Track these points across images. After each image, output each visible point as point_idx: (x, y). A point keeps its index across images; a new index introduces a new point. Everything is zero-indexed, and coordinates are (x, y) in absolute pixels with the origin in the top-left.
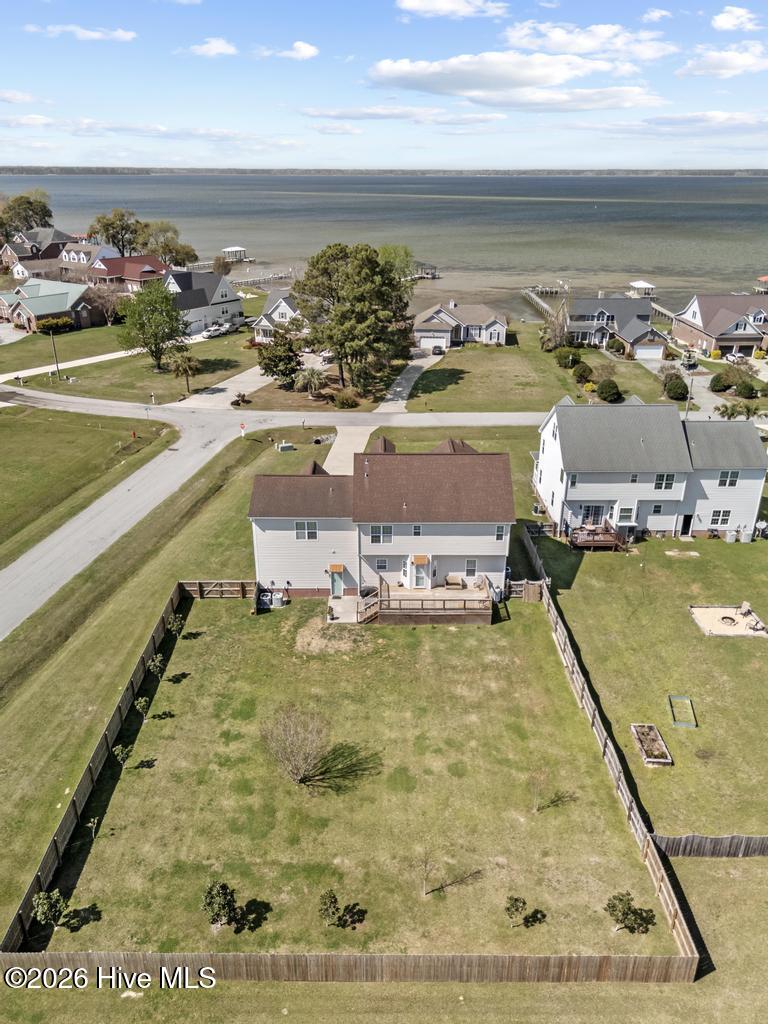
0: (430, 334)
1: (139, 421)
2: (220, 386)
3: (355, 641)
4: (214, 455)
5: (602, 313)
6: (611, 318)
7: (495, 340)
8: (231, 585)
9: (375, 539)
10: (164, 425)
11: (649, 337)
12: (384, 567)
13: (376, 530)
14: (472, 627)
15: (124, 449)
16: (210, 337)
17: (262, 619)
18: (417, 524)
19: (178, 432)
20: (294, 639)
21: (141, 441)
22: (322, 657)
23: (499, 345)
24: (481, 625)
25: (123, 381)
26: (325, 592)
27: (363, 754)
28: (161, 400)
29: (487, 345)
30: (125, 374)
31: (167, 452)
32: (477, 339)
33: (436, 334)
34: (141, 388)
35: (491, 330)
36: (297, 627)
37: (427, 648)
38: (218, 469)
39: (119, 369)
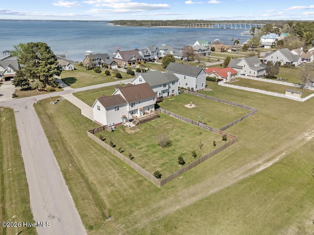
3: (139, 128)
4: (34, 109)
5: (98, 58)
6: (100, 59)
8: (100, 128)
9: (132, 106)
11: (114, 63)
12: (133, 113)
13: (132, 104)
14: (156, 119)
18: (140, 100)
20: (126, 132)
22: (137, 133)
23: (72, 70)
26: (121, 123)
29: (69, 71)
32: (65, 69)
35: (69, 66)
36: (124, 130)
37: (153, 125)
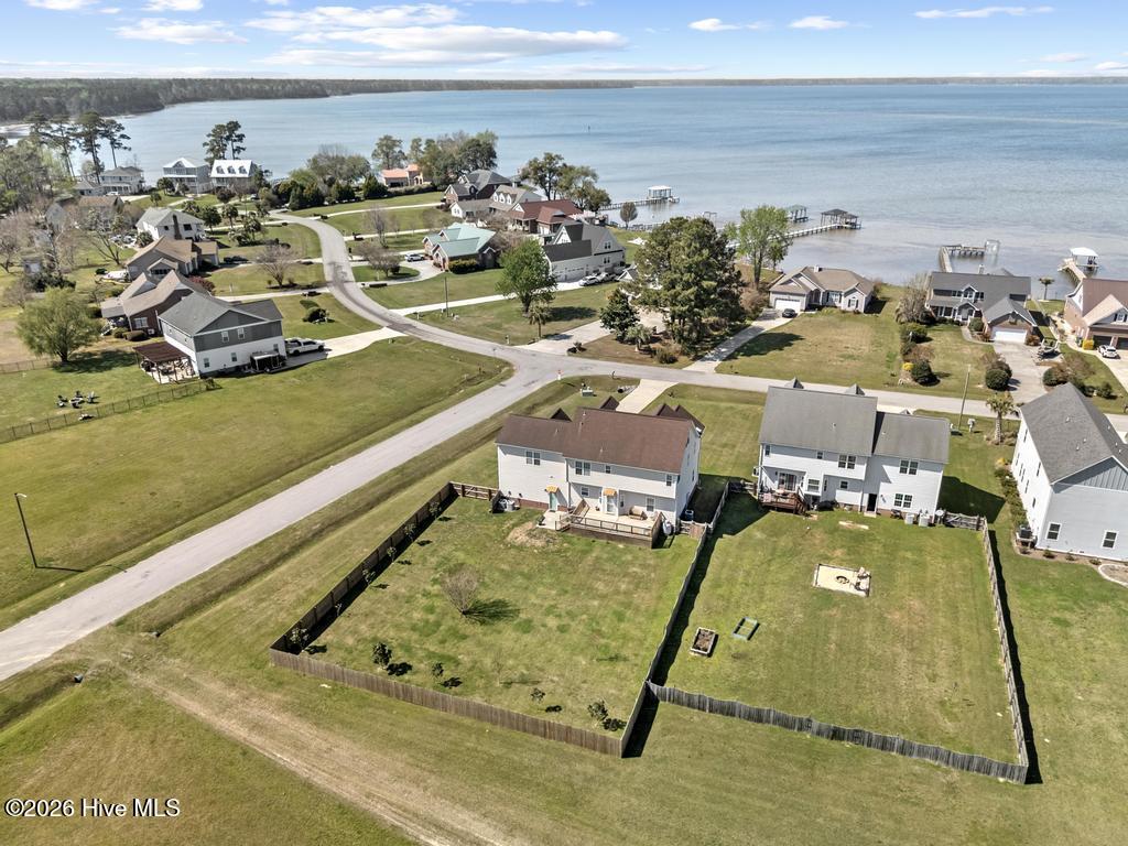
0: (786, 297)
1: (490, 358)
2: (568, 333)
3: (548, 541)
4: (530, 393)
5: (971, 289)
6: (980, 295)
7: (853, 308)
8: (483, 490)
9: (578, 472)
10: (507, 364)
11: (1011, 319)
12: (587, 494)
13: (578, 464)
14: (634, 547)
15: (468, 380)
16: (586, 285)
17: (495, 517)
18: (608, 464)
19: (513, 370)
20: (508, 534)
21: (484, 375)
22: (521, 548)
23: (857, 312)
24: (643, 547)
25: (494, 322)
26: (545, 506)
27: (510, 608)
28: (516, 341)
29: (844, 312)
30: (499, 315)
31: (497, 387)
32: (837, 304)
33: (791, 297)
34: (506, 330)
35: (850, 297)
36: (514, 525)
37: (594, 555)
38: (527, 405)
39: (495, 311)
